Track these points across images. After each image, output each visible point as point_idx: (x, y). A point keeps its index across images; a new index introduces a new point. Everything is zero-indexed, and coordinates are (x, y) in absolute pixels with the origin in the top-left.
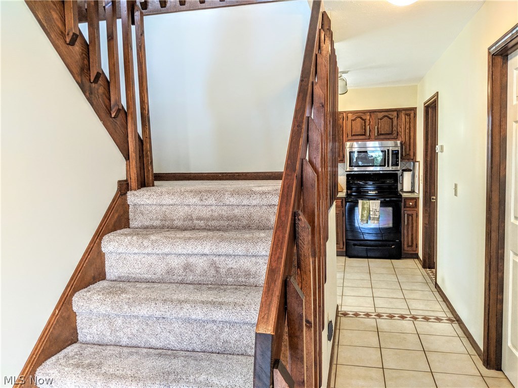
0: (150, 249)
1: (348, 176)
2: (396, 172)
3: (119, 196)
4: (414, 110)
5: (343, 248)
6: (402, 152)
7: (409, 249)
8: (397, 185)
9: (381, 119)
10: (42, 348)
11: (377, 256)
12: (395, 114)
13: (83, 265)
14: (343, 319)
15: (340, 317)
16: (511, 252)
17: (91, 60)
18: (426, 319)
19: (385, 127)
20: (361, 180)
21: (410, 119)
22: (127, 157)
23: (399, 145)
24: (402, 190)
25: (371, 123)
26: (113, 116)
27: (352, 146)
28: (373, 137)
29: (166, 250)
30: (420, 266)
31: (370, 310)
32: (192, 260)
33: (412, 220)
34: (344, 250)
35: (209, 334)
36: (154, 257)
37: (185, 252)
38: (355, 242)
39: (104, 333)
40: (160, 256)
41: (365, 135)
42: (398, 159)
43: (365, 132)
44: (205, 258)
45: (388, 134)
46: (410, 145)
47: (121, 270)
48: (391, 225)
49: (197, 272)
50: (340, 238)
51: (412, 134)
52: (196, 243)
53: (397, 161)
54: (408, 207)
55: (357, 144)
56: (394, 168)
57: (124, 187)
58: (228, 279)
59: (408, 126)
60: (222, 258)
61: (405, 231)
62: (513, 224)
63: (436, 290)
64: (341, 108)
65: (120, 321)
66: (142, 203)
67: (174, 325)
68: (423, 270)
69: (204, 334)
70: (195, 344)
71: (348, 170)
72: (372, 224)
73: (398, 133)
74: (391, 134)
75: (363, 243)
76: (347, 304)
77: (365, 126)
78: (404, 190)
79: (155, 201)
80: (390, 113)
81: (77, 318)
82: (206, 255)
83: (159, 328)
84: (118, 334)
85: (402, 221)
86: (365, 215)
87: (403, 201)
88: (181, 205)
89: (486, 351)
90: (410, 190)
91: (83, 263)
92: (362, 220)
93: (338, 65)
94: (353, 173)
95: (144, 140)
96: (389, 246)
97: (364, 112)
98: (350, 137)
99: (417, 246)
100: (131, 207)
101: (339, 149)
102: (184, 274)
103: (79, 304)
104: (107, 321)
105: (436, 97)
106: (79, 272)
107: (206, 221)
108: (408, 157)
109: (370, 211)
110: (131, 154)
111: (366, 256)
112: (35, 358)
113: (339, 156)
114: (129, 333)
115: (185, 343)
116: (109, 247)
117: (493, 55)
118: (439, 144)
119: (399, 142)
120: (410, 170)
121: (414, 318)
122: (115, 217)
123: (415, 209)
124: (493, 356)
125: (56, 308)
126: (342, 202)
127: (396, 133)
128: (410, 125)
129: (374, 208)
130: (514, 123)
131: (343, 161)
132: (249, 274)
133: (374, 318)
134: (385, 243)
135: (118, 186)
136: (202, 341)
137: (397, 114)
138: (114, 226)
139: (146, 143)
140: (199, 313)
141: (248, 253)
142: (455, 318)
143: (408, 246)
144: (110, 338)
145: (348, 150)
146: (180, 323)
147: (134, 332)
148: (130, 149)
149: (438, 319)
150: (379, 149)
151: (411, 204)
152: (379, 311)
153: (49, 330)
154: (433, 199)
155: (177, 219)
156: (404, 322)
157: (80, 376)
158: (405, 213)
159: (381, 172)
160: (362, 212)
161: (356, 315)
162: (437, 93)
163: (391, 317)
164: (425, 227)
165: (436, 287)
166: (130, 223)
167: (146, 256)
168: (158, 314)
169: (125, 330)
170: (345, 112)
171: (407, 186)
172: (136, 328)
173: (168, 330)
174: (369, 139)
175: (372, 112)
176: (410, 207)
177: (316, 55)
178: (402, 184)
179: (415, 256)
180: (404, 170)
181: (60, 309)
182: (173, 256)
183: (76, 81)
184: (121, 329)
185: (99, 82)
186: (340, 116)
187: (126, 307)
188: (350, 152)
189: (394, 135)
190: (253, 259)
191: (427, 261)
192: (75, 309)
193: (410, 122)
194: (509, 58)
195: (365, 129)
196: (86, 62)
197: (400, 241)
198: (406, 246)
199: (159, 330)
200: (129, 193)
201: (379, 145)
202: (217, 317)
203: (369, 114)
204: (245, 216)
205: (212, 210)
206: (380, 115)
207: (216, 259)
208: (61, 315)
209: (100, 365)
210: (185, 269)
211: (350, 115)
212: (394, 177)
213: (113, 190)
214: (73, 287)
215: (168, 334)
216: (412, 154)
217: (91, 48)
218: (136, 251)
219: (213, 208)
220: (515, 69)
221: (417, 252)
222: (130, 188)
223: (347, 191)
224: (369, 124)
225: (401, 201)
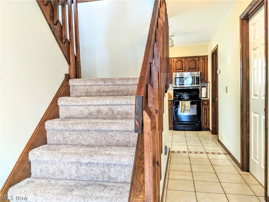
0: (81, 103)
1: (174, 90)
2: (198, 88)
3: (66, 81)
4: (207, 56)
5: (172, 126)
6: (201, 78)
7: (205, 126)
8: (199, 95)
9: (190, 61)
10: (31, 143)
11: (189, 129)
12: (197, 58)
13: (50, 109)
14: (172, 154)
15: (171, 153)
16: (253, 113)
17: (54, 14)
18: (213, 153)
19: (192, 65)
20: (181, 92)
21: (205, 61)
22: (69, 64)
23: (200, 74)
24: (201, 97)
25: (186, 63)
26: (63, 42)
27: (176, 74)
28: (186, 70)
29: (89, 103)
30: (211, 134)
31: (186, 150)
32: (101, 108)
33: (206, 111)
34: (173, 127)
35: (110, 137)
36: (83, 107)
37: (98, 104)
38: (179, 123)
39: (60, 140)
40: (86, 106)
41: (182, 69)
42: (199, 81)
43: (183, 68)
44: (107, 107)
45: (194, 69)
46: (205, 74)
47: (67, 114)
48: (196, 114)
49: (103, 113)
50: (171, 121)
51: (206, 69)
52: (103, 100)
53: (198, 82)
54: (204, 105)
55: (179, 73)
56: (197, 85)
57: (68, 77)
58: (118, 116)
59: (204, 65)
60: (115, 106)
61: (203, 117)
62: (253, 98)
63: (218, 143)
64: (171, 56)
65: (67, 134)
66: (76, 85)
67: (93, 134)
68: (212, 135)
69: (108, 137)
70: (103, 143)
71: (174, 87)
72: (187, 114)
73: (199, 68)
74: (195, 68)
75: (182, 123)
76: (174, 148)
77: (182, 65)
78: (202, 97)
79: (83, 83)
80: (195, 58)
81: (47, 133)
82: (107, 105)
83: (86, 136)
84: (67, 140)
85: (202, 112)
86: (183, 109)
87: (202, 102)
88: (95, 85)
89: (242, 164)
90: (205, 97)
91: (49, 108)
92: (181, 111)
93: (169, 25)
94: (177, 89)
95: (77, 57)
96: (195, 124)
97: (182, 58)
98: (175, 71)
99: (209, 124)
100: (71, 87)
101: (170, 76)
102: (97, 115)
103: (48, 125)
104: (61, 134)
105: (217, 47)
106: (48, 112)
107: (107, 93)
108: (204, 80)
109: (185, 106)
110: (71, 62)
111: (183, 129)
112: (28, 147)
113: (170, 80)
114: (72, 139)
115: (98, 142)
116: (61, 103)
117: (242, 19)
118: (218, 69)
119: (199, 72)
120: (205, 87)
121: (207, 153)
122: (64, 90)
123: (208, 106)
124: (245, 165)
125: (38, 126)
126: (171, 102)
127: (198, 69)
128: (205, 64)
129: (187, 105)
130: (252, 51)
131: (171, 82)
132: (128, 114)
133: (188, 153)
134: (193, 123)
135: (65, 76)
136: (107, 141)
137: (198, 59)
138: (63, 94)
139: (78, 58)
140: (106, 127)
141: (127, 103)
142: (228, 153)
143: (205, 124)
144: (63, 142)
145: (174, 77)
146: (96, 133)
147: (74, 138)
148: (71, 59)
149: (219, 154)
150: (190, 76)
151: (206, 103)
152: (190, 150)
153: (35, 135)
154: (216, 99)
155: (93, 92)
156: (202, 155)
157: (50, 154)
158: (203, 108)
159: (191, 88)
160: (181, 107)
161: (179, 152)
162: (217, 45)
163: (196, 153)
164: (213, 114)
165: (218, 142)
166: (71, 94)
167: (79, 107)
168: (86, 128)
169: (70, 138)
170: (172, 58)
171: (203, 95)
172: (75, 136)
173: (90, 137)
174: (185, 71)
175: (186, 58)
176: (205, 105)
177: (159, 8)
178: (201, 94)
179: (208, 129)
180: (202, 87)
181: (40, 127)
182: (92, 106)
183: (48, 23)
184: (68, 137)
185: (58, 25)
186: (170, 60)
187: (71, 126)
188: (175, 78)
189: (197, 69)
190: (130, 106)
191: (214, 131)
192: (46, 128)
193: (205, 63)
194: (249, 21)
195: (182, 66)
196: (52, 15)
197: (201, 122)
198: (203, 124)
199: (86, 137)
200: (70, 80)
201: (190, 74)
202: (114, 128)
203: (184, 59)
204: (125, 90)
205: (110, 88)
206: (190, 59)
207: (112, 107)
208: (40, 130)
209: (59, 150)
210: (98, 112)
211: (175, 59)
212: (197, 91)
213: (63, 78)
214: (45, 118)
215: (91, 138)
216: (206, 78)
217: (54, 9)
218: (74, 104)
219: (110, 86)
220: (252, 25)
221: (209, 127)
222: (70, 78)
223: (174, 98)
224: (185, 64)
225: (201, 102)
